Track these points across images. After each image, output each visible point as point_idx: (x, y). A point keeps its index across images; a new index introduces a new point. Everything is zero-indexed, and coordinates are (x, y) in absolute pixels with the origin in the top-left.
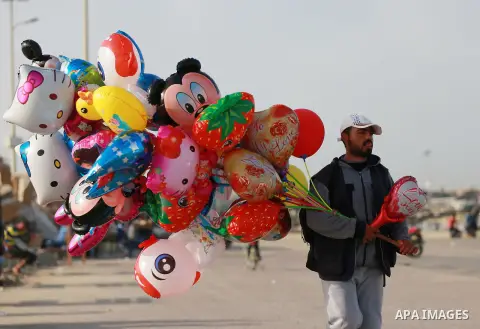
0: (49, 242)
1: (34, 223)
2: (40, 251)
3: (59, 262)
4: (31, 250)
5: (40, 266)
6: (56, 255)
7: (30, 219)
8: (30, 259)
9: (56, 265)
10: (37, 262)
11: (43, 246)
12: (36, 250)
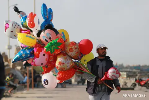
0: (21, 82)
1: (16, 75)
2: (18, 85)
3: (25, 89)
4: (15, 85)
5: (18, 90)
6: (23, 87)
7: (15, 74)
8: (14, 88)
9: (23, 90)
10: (17, 89)
11: (19, 83)
12: (16, 85)
